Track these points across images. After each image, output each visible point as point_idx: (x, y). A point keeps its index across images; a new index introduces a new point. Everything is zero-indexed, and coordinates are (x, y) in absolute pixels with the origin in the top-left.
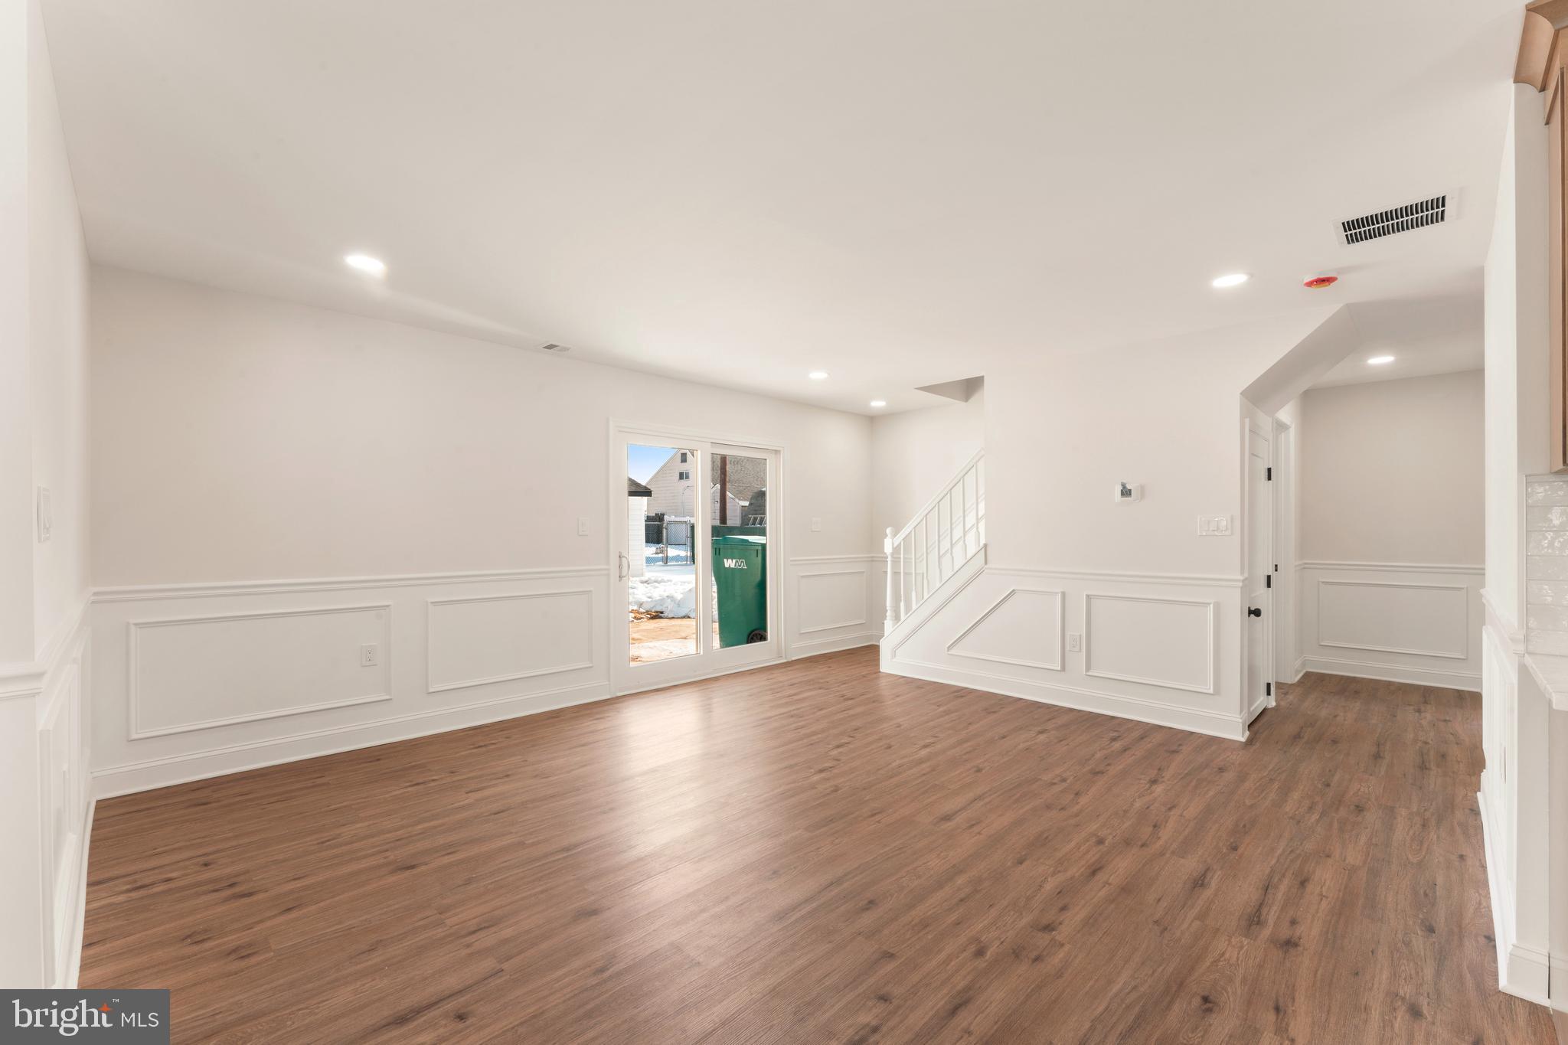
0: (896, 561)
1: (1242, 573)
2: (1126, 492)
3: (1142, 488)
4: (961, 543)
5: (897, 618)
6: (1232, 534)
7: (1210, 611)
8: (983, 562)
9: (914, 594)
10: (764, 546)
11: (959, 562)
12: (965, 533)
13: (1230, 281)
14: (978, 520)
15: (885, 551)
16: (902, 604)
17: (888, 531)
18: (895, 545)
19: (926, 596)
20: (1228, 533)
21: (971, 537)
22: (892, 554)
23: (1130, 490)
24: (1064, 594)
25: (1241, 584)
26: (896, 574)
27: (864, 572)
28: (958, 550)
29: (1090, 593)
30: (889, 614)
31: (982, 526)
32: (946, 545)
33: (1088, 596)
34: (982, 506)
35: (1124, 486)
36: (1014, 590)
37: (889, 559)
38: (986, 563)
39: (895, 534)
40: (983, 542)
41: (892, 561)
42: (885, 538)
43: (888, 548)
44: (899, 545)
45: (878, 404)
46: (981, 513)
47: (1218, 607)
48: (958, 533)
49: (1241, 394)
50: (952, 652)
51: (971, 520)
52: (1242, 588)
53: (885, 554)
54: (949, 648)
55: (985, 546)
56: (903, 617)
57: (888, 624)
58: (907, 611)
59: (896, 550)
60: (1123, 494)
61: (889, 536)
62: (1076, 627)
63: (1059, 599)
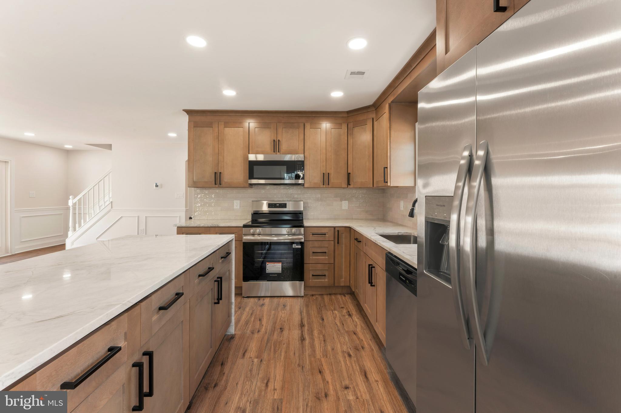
0: (74, 209)
1: (186, 208)
2: (157, 186)
3: (161, 185)
5: (75, 229)
6: (183, 198)
7: (178, 218)
8: (111, 208)
13: (172, 135)
15: (69, 205)
16: (82, 221)
17: (71, 197)
18: (74, 202)
20: (182, 197)
21: (107, 198)
22: (72, 206)
23: (158, 185)
24: (138, 217)
25: (185, 211)
27: (62, 214)
29: (147, 215)
30: (71, 229)
33: (146, 217)
34: (111, 187)
35: (156, 184)
36: (122, 217)
37: (71, 208)
38: (112, 208)
39: (74, 198)
40: (111, 200)
41: (72, 209)
42: (69, 200)
43: (70, 203)
44: (76, 203)
45: (68, 147)
47: (180, 217)
50: (97, 240)
52: (185, 212)
53: (69, 206)
54: (97, 239)
55: (112, 202)
56: (77, 229)
57: (70, 233)
58: (79, 227)
59: (74, 204)
61: (71, 199)
62: (142, 227)
63: (137, 218)
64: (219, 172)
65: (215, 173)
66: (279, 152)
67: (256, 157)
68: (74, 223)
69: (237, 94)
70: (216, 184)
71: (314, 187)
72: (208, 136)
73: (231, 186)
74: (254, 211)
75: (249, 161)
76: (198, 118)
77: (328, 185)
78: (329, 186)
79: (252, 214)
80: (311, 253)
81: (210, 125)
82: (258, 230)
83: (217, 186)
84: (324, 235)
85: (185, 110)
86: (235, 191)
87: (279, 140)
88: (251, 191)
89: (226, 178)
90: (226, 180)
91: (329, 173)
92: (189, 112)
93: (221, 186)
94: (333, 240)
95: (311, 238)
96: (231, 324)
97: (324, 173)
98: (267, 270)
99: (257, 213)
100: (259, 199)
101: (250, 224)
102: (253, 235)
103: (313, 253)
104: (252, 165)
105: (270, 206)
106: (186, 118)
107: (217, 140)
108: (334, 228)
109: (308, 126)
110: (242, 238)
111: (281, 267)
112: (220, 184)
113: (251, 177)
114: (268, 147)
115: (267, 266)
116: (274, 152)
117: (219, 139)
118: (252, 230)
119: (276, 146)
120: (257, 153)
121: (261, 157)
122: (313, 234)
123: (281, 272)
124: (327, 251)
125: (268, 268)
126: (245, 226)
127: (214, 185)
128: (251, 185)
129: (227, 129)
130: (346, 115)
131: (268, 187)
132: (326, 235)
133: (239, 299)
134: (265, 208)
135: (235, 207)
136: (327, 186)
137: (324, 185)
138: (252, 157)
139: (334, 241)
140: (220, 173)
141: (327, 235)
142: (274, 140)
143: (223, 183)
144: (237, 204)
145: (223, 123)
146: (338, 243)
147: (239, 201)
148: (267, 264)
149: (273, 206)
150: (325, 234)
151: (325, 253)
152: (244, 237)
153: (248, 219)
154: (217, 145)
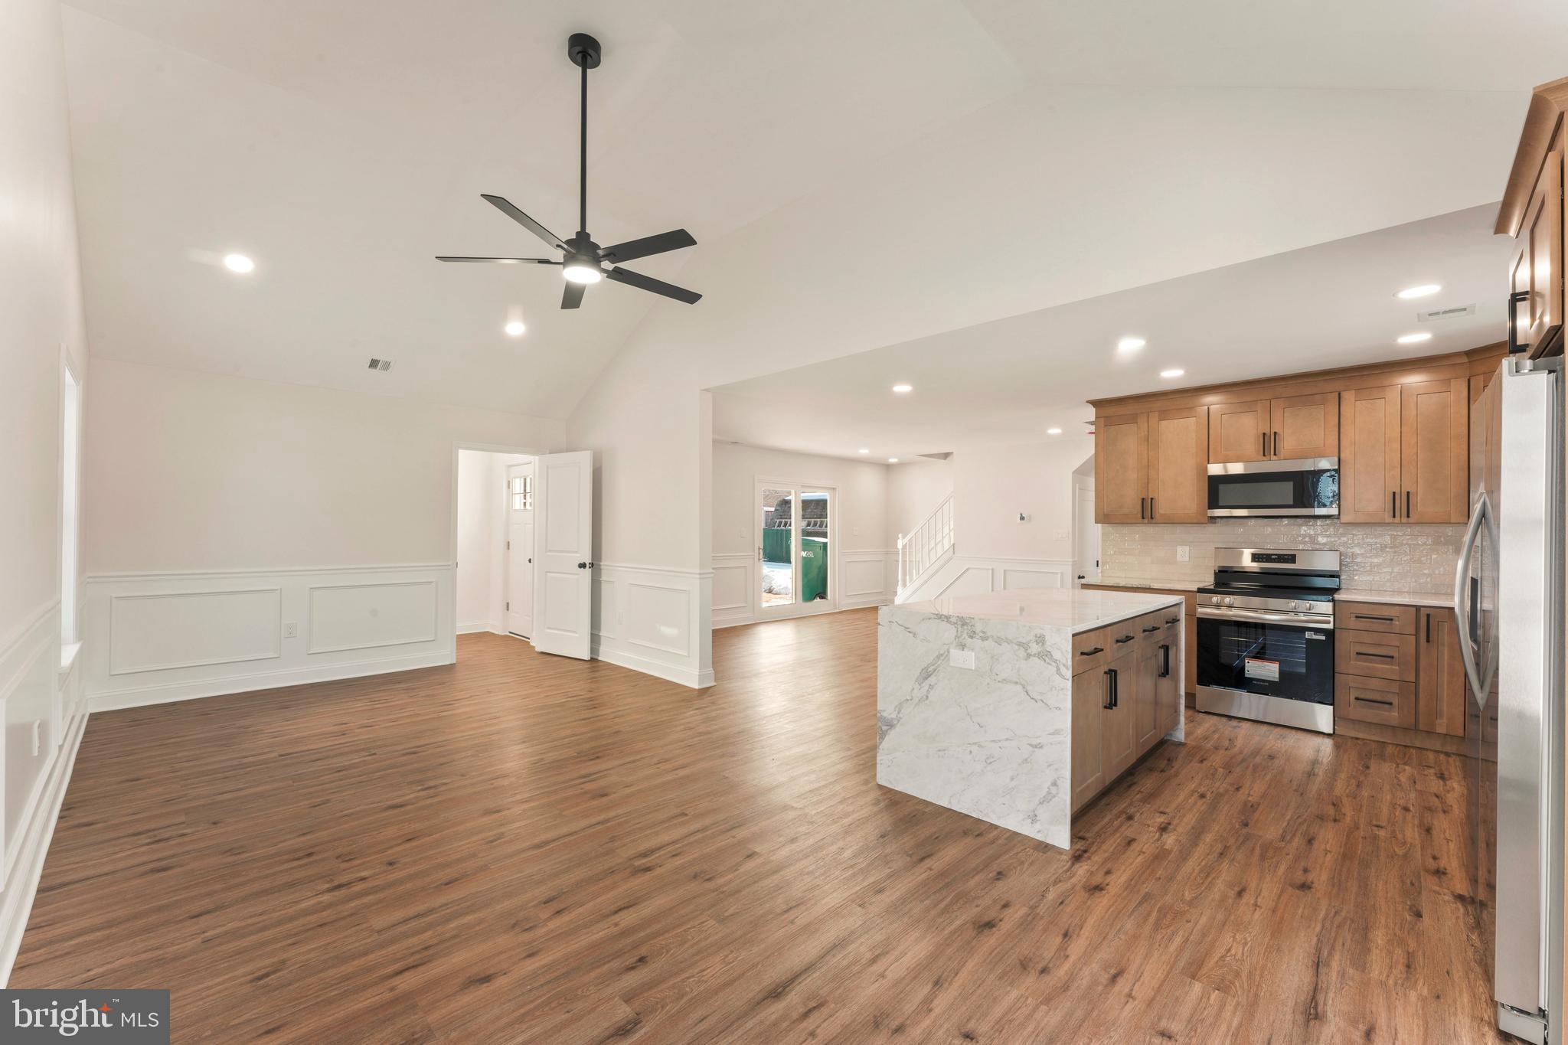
0: (904, 554)
1: (1073, 556)
2: (1022, 518)
3: (1030, 516)
4: (941, 543)
5: (904, 585)
6: (1069, 539)
7: (1059, 575)
8: (953, 553)
9: (914, 571)
10: (825, 545)
11: (940, 553)
12: (943, 537)
13: (1055, 431)
14: (950, 531)
15: (898, 547)
16: (908, 577)
17: (900, 536)
18: (904, 544)
19: (921, 572)
20: (1067, 538)
21: (946, 540)
22: (902, 549)
23: (1024, 517)
24: (993, 570)
25: (1072, 563)
26: (904, 561)
27: (882, 561)
28: (939, 547)
29: (1006, 568)
30: (900, 583)
31: (952, 534)
32: (932, 544)
33: (1004, 570)
34: (952, 523)
35: (1021, 515)
36: (968, 568)
37: (900, 552)
39: (904, 538)
40: (952, 542)
41: (902, 554)
42: (897, 539)
43: (900, 544)
45: (893, 460)
46: (952, 527)
47: (1062, 574)
48: (939, 538)
49: (1074, 472)
51: (946, 531)
52: (1072, 565)
53: (898, 549)
55: (954, 545)
57: (899, 589)
58: (911, 580)
59: (904, 547)
60: (1021, 519)
61: (900, 538)
62: (999, 586)
63: (991, 571)
64: (1150, 497)
65: (1143, 499)
66: (1275, 454)
67: (1225, 469)
68: (904, 574)
69: (1186, 372)
70: (1143, 518)
71: (1369, 524)
72: (1129, 440)
73: (1171, 521)
74: (1219, 567)
75: (1209, 476)
76: (1111, 411)
77: (1408, 516)
78: (1411, 520)
79: (1215, 573)
80: (1353, 654)
81: (1133, 419)
82: (1228, 599)
83: (1146, 521)
84: (1388, 622)
85: (1088, 402)
86: (1179, 529)
87: (1275, 433)
88: (1211, 529)
89: (1162, 508)
90: (1161, 512)
91: (1408, 493)
92: (1096, 403)
93: (1154, 521)
94: (1414, 633)
95: (1353, 623)
96: (1180, 727)
97: (1394, 493)
98: (1246, 672)
99: (1226, 572)
100: (1234, 545)
101: (1212, 587)
102: (1218, 606)
103: (1357, 653)
104: (1215, 482)
105: (1256, 558)
106: (1091, 413)
107: (1146, 443)
108: (1418, 608)
109: (1349, 397)
110: (1195, 610)
111: (1278, 670)
112: (1152, 518)
113: (1213, 503)
114: (1251, 446)
115: (1246, 664)
116: (1264, 455)
117: (1150, 441)
118: (1215, 599)
119: (1269, 443)
120: (1226, 461)
121: (1236, 468)
122: (1357, 617)
123: (1277, 680)
124: (1396, 655)
125: (1249, 669)
126: (1201, 591)
127: (1140, 520)
128: (1213, 519)
129: (1164, 423)
130: (1465, 360)
131: (1252, 522)
132: (1394, 622)
133: (1190, 712)
134: (1247, 562)
135: (1179, 558)
136: (1404, 520)
137: (1394, 516)
138: (1215, 469)
139: (1417, 634)
140: (1152, 499)
141: (1397, 623)
142: (1264, 434)
143: (1156, 515)
144: (1183, 553)
145: (1157, 414)
146: (1428, 641)
147: (1187, 548)
148: (1246, 661)
149: (1262, 558)
150: (1392, 620)
151: (1392, 657)
152: (1200, 610)
153: (1209, 581)
154: (1146, 452)
